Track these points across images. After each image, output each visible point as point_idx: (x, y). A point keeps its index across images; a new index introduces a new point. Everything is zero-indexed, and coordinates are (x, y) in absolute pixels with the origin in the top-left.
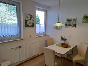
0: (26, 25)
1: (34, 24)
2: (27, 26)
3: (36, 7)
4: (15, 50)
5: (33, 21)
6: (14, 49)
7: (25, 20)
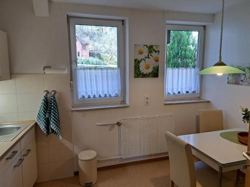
0: (136, 73)
1: (158, 70)
2: (138, 74)
3: (168, 22)
4: (110, 130)
5: (157, 61)
6: (108, 128)
7: (135, 60)
